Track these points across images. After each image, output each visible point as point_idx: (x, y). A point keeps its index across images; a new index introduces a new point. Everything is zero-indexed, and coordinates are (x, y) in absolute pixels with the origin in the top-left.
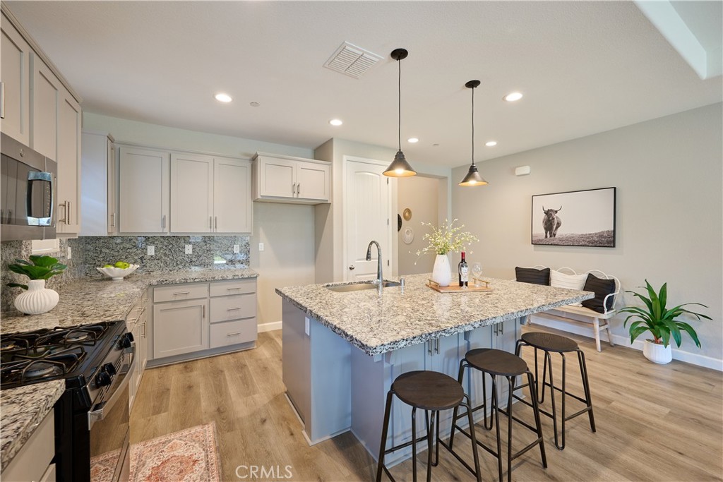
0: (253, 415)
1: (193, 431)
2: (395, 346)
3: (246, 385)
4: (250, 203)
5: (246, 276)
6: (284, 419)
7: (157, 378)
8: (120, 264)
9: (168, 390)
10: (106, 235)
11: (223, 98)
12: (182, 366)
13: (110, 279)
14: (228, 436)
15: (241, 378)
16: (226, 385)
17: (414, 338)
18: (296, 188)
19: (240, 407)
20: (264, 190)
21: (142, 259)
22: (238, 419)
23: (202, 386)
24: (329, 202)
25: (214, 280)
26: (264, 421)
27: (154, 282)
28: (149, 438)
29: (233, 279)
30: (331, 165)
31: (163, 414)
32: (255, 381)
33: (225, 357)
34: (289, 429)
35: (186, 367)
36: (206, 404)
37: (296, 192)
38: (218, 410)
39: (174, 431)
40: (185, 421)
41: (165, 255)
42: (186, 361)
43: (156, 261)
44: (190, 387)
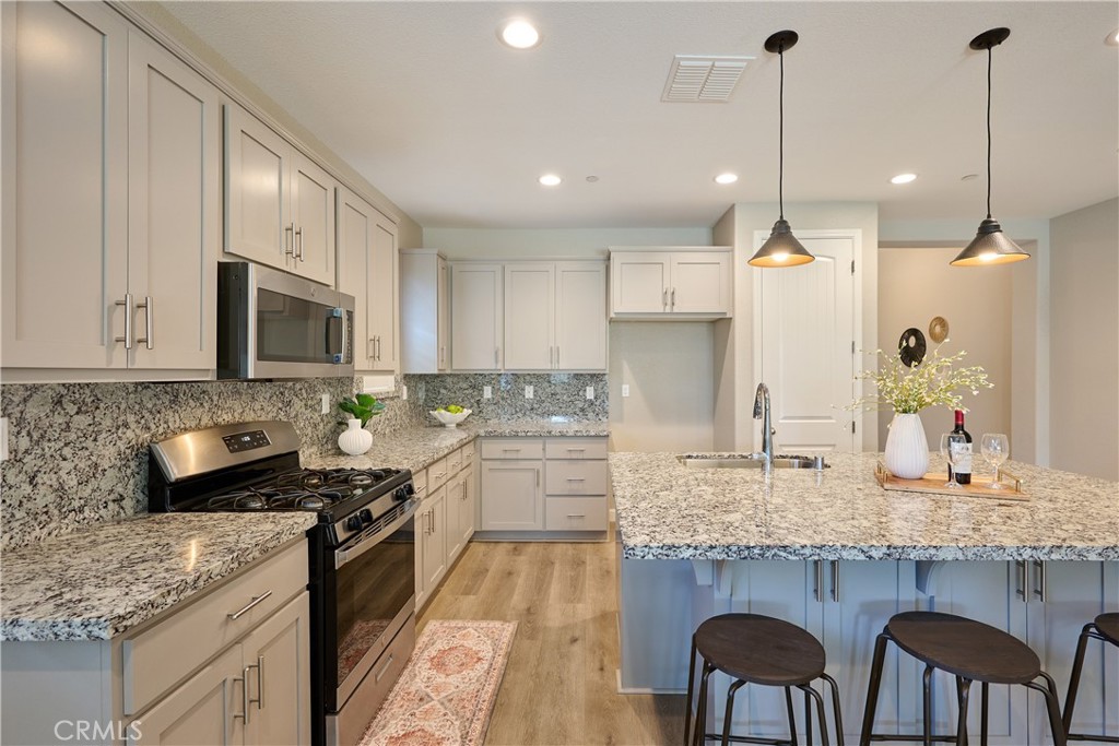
0: (565, 628)
1: (492, 624)
2: (671, 553)
3: (574, 588)
4: (604, 324)
5: (593, 434)
6: (602, 646)
7: (481, 555)
8: (452, 407)
9: (487, 571)
10: (436, 372)
11: (550, 180)
12: (512, 546)
13: (442, 425)
14: (526, 643)
15: (571, 577)
16: (550, 583)
17: (711, 547)
18: (670, 296)
19: (555, 614)
20: (620, 306)
21: (478, 402)
22: (545, 628)
23: (523, 575)
24: (728, 316)
25: (550, 435)
26: (574, 640)
27: (482, 433)
28: (449, 619)
29: (576, 436)
30: (733, 251)
31: (472, 597)
32: (587, 586)
33: (564, 546)
34: (602, 661)
35: (515, 549)
36: (518, 600)
37: (669, 302)
38: (529, 609)
39: (474, 619)
40: (488, 612)
41: (503, 399)
42: (519, 541)
43: (493, 407)
44: (510, 574)
